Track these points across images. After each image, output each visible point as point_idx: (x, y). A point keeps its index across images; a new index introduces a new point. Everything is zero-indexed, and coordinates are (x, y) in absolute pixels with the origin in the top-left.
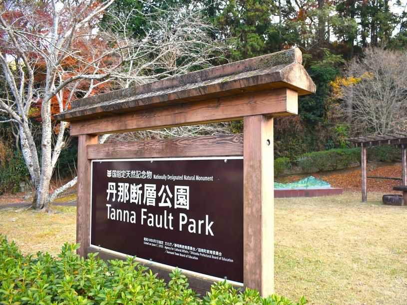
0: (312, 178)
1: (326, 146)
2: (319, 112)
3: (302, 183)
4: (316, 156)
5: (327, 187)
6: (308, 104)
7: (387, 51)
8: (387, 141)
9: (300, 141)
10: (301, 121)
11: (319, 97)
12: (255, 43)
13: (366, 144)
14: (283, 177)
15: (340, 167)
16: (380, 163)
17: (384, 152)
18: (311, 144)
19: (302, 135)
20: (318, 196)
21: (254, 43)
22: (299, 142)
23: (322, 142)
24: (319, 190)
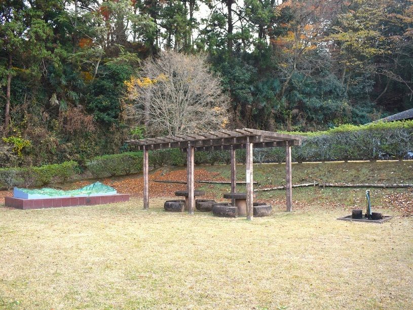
0: (98, 183)
1: (121, 149)
2: (114, 112)
3: (87, 189)
4: (107, 159)
5: (114, 193)
6: (102, 103)
7: (182, 54)
8: (167, 144)
9: (93, 143)
10: (93, 122)
11: (115, 97)
12: (40, 31)
13: (148, 147)
14: (71, 182)
15: (132, 171)
16: (173, 167)
17: (176, 156)
18: (105, 147)
19: (96, 137)
20: (102, 203)
21: (38, 30)
22: (91, 144)
23: (116, 145)
24: (102, 197)
